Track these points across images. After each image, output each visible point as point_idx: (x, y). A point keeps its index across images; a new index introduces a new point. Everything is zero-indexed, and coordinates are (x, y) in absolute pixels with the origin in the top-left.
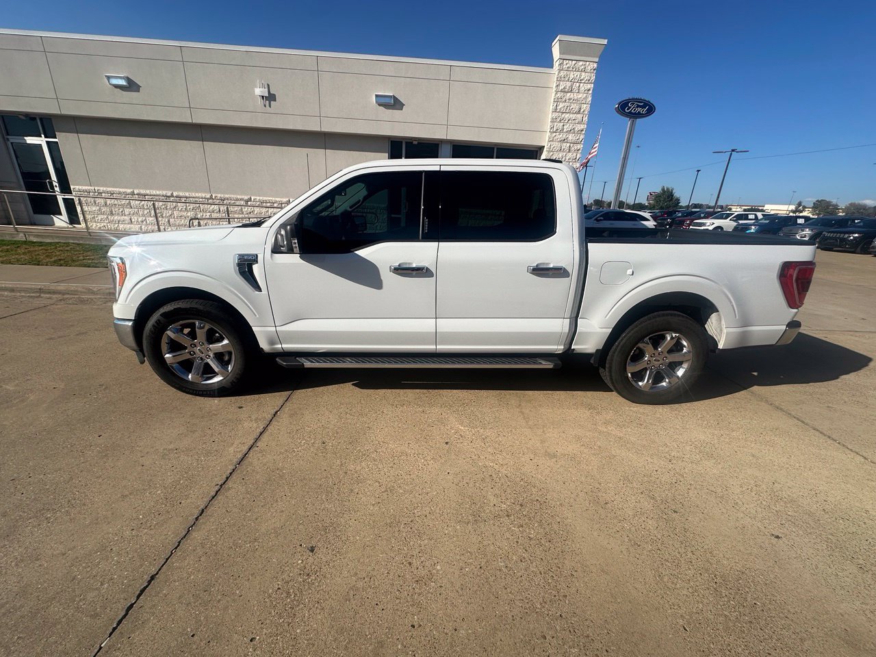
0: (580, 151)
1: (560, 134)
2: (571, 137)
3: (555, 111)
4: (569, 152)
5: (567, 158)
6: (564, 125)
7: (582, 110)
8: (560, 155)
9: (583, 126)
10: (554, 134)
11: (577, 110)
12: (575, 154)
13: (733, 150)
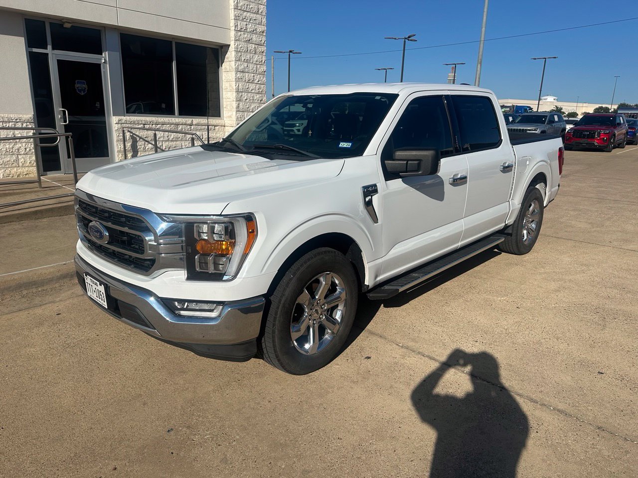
0: (264, 54)
1: (244, 34)
2: (254, 37)
3: (236, 8)
4: (255, 53)
5: (255, 60)
6: (247, 25)
7: (260, 11)
8: (248, 56)
9: (264, 28)
10: (239, 34)
11: (256, 10)
12: (260, 57)
13: (291, 52)
